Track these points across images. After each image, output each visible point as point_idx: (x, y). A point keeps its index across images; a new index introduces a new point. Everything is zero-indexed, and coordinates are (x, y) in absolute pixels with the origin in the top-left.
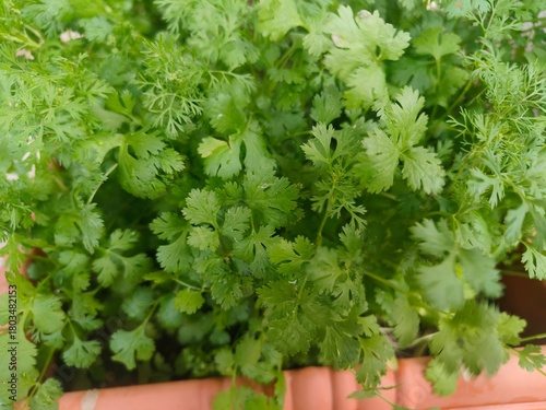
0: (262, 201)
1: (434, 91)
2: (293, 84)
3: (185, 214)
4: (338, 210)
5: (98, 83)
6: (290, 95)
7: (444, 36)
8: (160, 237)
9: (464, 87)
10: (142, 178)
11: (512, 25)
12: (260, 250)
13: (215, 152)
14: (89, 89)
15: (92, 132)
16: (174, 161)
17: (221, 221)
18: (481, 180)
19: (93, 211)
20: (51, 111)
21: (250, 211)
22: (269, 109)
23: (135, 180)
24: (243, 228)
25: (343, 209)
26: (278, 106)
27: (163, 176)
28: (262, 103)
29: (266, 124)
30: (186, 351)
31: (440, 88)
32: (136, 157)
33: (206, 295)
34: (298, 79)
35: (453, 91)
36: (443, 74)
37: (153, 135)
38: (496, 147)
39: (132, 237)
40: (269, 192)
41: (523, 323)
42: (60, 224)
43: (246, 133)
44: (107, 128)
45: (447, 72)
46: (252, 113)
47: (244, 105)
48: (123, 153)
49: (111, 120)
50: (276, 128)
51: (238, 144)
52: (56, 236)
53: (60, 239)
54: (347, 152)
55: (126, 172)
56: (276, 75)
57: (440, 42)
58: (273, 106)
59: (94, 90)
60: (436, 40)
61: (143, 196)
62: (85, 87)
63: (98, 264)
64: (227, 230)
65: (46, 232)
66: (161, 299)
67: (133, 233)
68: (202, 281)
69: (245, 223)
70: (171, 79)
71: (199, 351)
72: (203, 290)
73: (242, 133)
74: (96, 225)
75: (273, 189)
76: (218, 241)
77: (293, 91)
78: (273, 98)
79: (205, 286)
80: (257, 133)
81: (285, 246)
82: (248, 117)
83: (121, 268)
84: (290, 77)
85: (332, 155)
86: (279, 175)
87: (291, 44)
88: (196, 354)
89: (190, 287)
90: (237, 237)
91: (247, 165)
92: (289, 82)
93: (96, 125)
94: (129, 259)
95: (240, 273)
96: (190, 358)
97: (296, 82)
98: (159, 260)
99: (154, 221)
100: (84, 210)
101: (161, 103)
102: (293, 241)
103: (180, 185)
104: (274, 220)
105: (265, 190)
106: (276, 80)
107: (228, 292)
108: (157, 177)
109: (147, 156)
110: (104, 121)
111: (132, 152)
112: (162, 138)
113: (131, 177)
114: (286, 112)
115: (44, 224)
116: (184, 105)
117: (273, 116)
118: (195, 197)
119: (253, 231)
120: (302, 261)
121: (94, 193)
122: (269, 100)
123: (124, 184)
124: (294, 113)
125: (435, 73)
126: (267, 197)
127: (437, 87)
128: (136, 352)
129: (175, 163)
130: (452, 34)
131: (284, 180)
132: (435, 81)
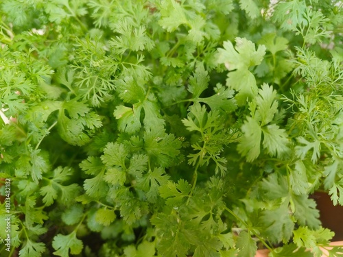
0: (156, 149)
1: (272, 74)
2: (177, 67)
3: (102, 159)
4: (208, 160)
5: (43, 68)
6: (175, 75)
7: (277, 39)
8: (86, 173)
9: (291, 72)
10: (73, 133)
11: (322, 33)
12: (154, 184)
13: (124, 115)
14: (37, 72)
15: (40, 100)
16: (95, 120)
17: (127, 164)
18: (305, 145)
19: (38, 155)
20: (8, 88)
21: (148, 157)
22: (162, 84)
23: (69, 133)
24: (142, 169)
25: (211, 160)
26: (167, 82)
27: (88, 131)
28: (157, 80)
29: (159, 94)
30: (105, 246)
31: (276, 73)
32: (70, 118)
33: (117, 212)
34: (181, 65)
35: (284, 75)
36: (277, 64)
37: (82, 103)
38: (314, 115)
39: (69, 172)
40: (161, 143)
41: (333, 234)
42: (19, 163)
43: (145, 102)
44: (51, 97)
45: (280, 62)
46: (150, 87)
47: (144, 82)
48: (61, 114)
49: (53, 92)
50: (166, 97)
51: (139, 109)
52: (16, 171)
53: (19, 173)
54: (214, 125)
55: (63, 128)
56: (166, 62)
57: (275, 43)
58: (164, 82)
59: (40, 72)
60: (272, 42)
61: (74, 144)
62: (34, 70)
63: (44, 190)
64: (132, 170)
65: (10, 167)
66: (88, 213)
67: (70, 170)
68: (115, 203)
69: (144, 166)
70: (95, 65)
71: (114, 245)
72: (115, 209)
73: (142, 102)
74: (40, 164)
75: (163, 141)
76: (125, 177)
77: (177, 73)
78: (164, 77)
79: (116, 206)
80: (153, 102)
81: (171, 186)
82: (147, 91)
83: (59, 193)
84: (176, 63)
85: (203, 127)
86: (168, 132)
87: (177, 41)
88: (112, 248)
89: (106, 206)
90: (138, 175)
91: (145, 124)
92: (175, 66)
93: (42, 95)
94: (65, 187)
95: (140, 199)
96: (108, 250)
97: (179, 66)
98: (85, 188)
99: (83, 162)
100: (33, 153)
101: (87, 83)
102: (177, 182)
103: (101, 137)
104: (164, 162)
105: (158, 142)
106: (166, 65)
107: (131, 212)
108: (83, 131)
109: (77, 117)
110: (48, 93)
111: (67, 114)
112: (88, 105)
113: (66, 131)
114: (173, 87)
115: (9, 162)
116: (103, 84)
117: (164, 89)
118: (110, 148)
119: (150, 170)
120: (183, 196)
121: (40, 142)
122: (161, 79)
123: (62, 135)
124: (178, 87)
125: (272, 62)
126: (159, 147)
127: (274, 72)
128: (70, 250)
129: (96, 122)
130: (283, 38)
131: (171, 135)
132: (272, 68)
